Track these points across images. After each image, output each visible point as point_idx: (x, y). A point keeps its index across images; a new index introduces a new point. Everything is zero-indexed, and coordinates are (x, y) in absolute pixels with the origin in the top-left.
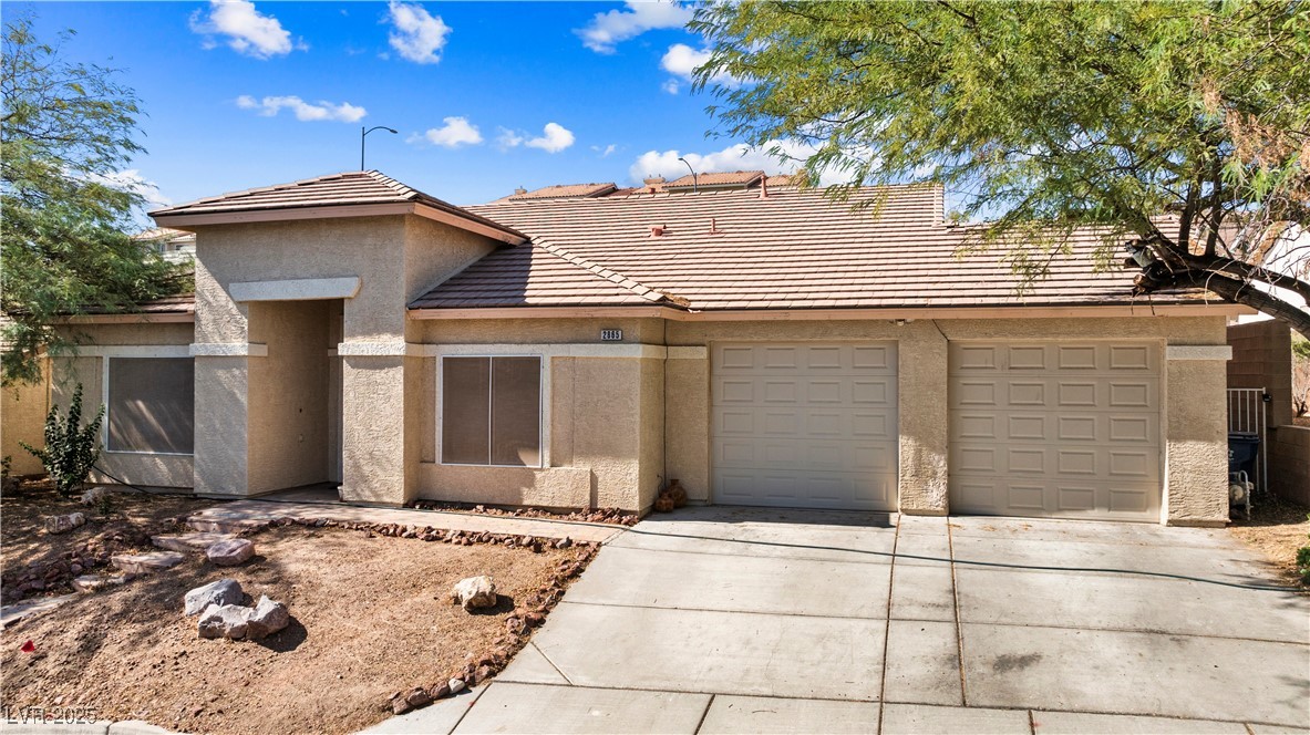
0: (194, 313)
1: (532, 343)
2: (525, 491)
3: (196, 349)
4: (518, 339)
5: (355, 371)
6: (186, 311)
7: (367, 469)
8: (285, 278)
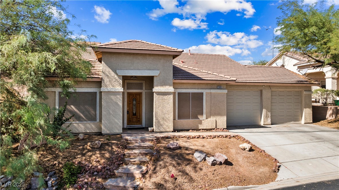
0: (102, 79)
1: (201, 89)
2: (200, 125)
3: (103, 89)
4: (197, 88)
5: (158, 96)
6: (99, 78)
7: (162, 122)
8: (135, 70)
